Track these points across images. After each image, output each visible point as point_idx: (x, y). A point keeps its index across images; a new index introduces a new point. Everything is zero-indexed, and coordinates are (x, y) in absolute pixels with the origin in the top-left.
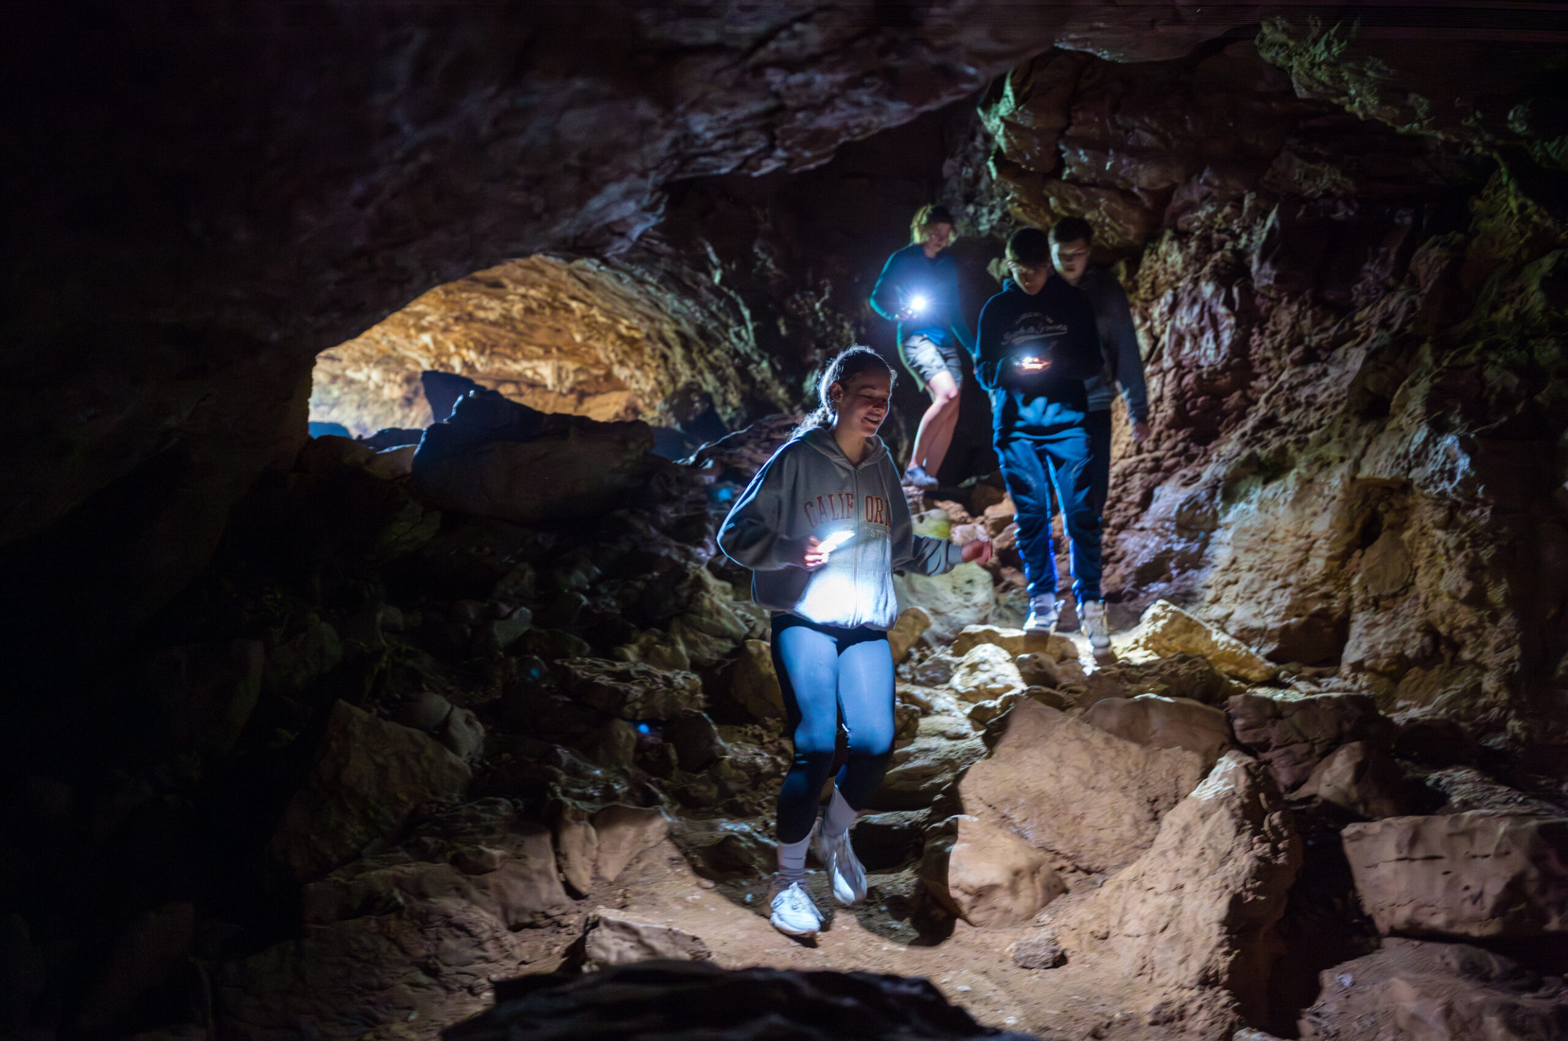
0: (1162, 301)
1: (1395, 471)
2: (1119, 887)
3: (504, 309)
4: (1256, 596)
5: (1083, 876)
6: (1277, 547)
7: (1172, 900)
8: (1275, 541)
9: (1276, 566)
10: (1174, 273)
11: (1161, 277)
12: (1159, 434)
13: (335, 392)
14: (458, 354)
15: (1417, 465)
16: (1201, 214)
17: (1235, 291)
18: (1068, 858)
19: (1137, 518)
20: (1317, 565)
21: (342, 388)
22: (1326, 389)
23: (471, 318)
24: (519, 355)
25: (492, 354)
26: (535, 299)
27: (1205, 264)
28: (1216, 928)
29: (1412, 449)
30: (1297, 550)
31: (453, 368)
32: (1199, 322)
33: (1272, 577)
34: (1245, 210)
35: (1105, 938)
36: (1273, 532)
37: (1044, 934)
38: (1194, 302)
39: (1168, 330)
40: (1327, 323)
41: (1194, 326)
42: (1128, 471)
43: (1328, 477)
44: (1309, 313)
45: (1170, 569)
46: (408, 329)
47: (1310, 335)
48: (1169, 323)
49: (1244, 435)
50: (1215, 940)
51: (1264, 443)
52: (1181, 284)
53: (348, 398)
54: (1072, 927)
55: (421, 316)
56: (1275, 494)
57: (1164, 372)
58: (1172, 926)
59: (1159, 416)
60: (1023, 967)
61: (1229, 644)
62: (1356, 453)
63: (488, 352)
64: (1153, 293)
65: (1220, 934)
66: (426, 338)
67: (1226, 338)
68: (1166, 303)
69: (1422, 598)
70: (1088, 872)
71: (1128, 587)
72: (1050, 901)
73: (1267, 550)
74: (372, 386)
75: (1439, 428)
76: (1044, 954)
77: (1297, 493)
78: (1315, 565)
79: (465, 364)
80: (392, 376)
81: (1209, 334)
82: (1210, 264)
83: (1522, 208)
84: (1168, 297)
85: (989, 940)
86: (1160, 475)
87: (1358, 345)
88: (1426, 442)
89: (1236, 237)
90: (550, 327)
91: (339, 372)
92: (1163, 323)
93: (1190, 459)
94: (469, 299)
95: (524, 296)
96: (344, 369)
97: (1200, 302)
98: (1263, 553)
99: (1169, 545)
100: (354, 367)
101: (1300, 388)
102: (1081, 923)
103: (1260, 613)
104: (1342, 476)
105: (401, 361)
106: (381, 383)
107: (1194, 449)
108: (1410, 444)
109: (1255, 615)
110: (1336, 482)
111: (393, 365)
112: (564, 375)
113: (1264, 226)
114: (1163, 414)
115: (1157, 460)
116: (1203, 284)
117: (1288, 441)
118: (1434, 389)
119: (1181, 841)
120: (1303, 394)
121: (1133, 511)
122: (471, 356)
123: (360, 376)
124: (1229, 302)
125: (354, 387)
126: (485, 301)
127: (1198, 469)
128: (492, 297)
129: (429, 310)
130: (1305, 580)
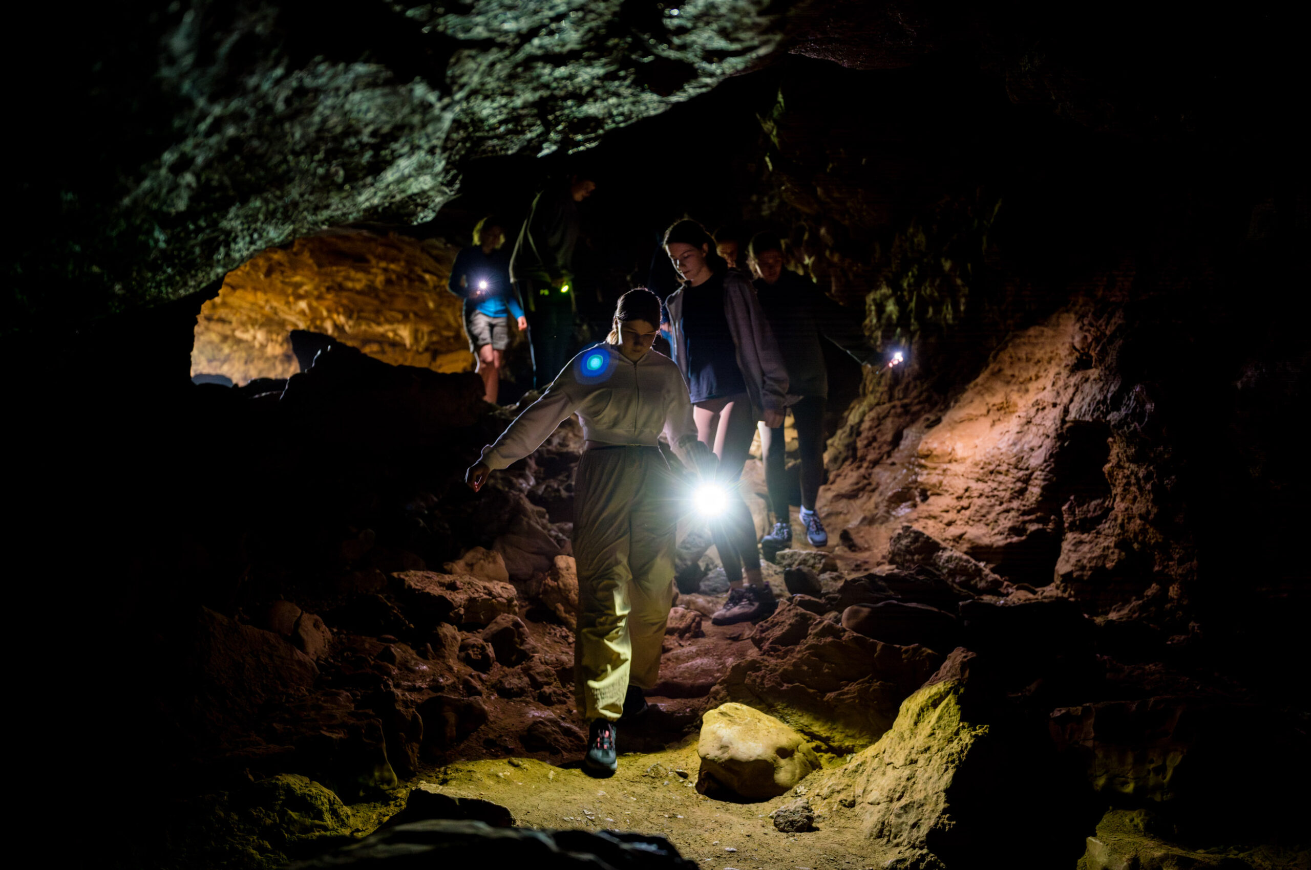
0: (910, 274)
1: (1095, 415)
2: (864, 762)
3: (369, 280)
4: (984, 519)
5: (836, 754)
6: (1002, 478)
7: (907, 772)
8: (999, 473)
9: (1001, 494)
10: (920, 251)
11: (909, 254)
12: (908, 384)
13: (226, 350)
14: (330, 317)
15: (1113, 410)
17: (969, 266)
18: (823, 739)
19: (889, 454)
20: (1034, 493)
21: (231, 347)
23: (341, 288)
24: (382, 319)
25: (359, 318)
26: (394, 271)
28: (942, 797)
29: (1110, 396)
30: (1019, 480)
31: (326, 330)
32: (939, 292)
33: (998, 503)
35: (852, 806)
36: (999, 465)
37: (800, 802)
38: (935, 276)
39: (914, 298)
41: (936, 295)
42: (882, 415)
43: (1043, 418)
45: (915, 497)
46: (288, 296)
48: (915, 293)
49: (976, 385)
52: (926, 260)
53: (237, 355)
54: (824, 796)
55: (298, 286)
56: (1001, 434)
58: (907, 795)
60: (782, 831)
61: (961, 559)
62: (1066, 400)
63: (355, 316)
64: (903, 267)
65: (945, 801)
66: (303, 305)
67: (962, 304)
68: (913, 276)
69: (1119, 521)
70: (839, 751)
71: (881, 511)
72: (806, 775)
73: (994, 481)
74: (257, 345)
75: (1130, 379)
76: (799, 820)
77: (1018, 433)
78: (1032, 493)
79: (336, 326)
80: (274, 337)
81: (949, 303)
84: (915, 270)
85: (754, 809)
86: (908, 419)
87: (1068, 311)
88: (1120, 391)
89: (970, 221)
90: (408, 296)
91: (229, 332)
92: (911, 293)
93: (933, 405)
94: (338, 272)
95: (385, 270)
96: (233, 330)
97: (941, 275)
98: (990, 483)
99: (914, 477)
100: (242, 329)
102: (832, 793)
103: (988, 533)
104: (1055, 418)
105: (282, 324)
106: (265, 342)
107: (936, 397)
108: (1108, 391)
109: (984, 535)
110: (1049, 423)
111: (275, 328)
112: (420, 335)
115: (904, 406)
116: (943, 260)
118: (1127, 346)
119: (916, 724)
121: (886, 448)
122: (341, 319)
123: (247, 336)
124: (964, 275)
125: (242, 345)
126: (353, 273)
127: (939, 414)
128: (357, 270)
129: (305, 280)
130: (1024, 506)
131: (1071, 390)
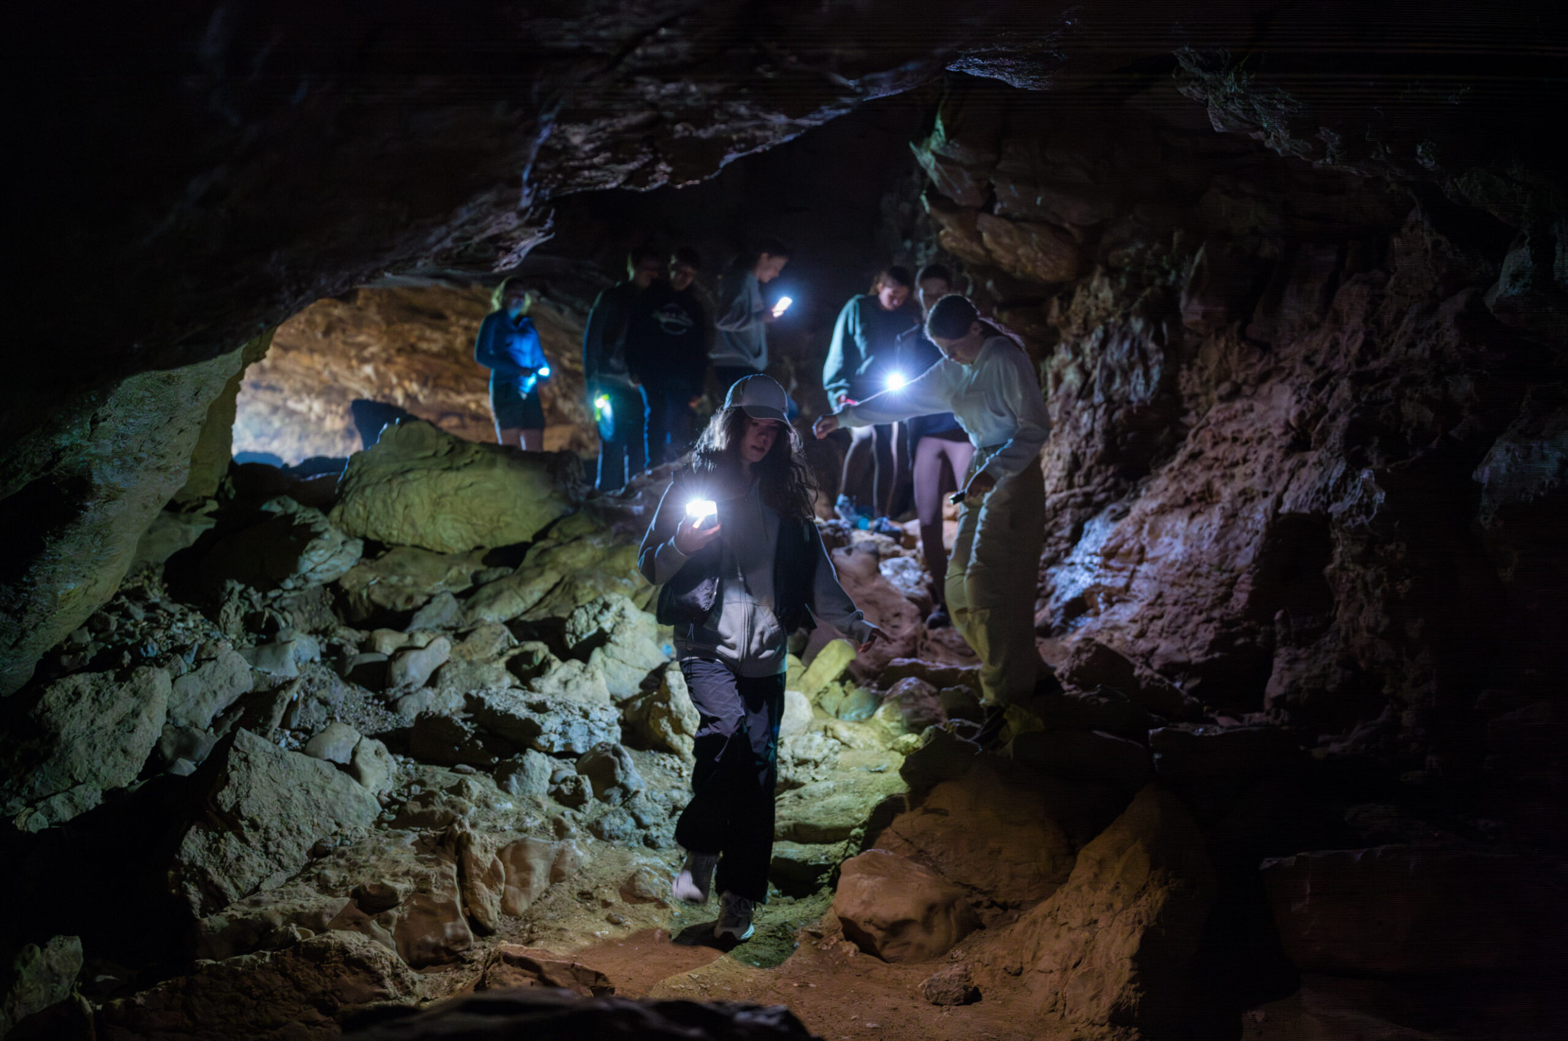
0: (1093, 336)
1: (1314, 506)
2: (1034, 922)
3: (447, 341)
4: (1180, 631)
5: (1001, 911)
6: (1202, 581)
7: (1086, 935)
8: (1198, 575)
9: (1201, 601)
10: (1105, 309)
11: (1093, 313)
12: (1090, 468)
13: (276, 423)
14: (400, 384)
15: (1336, 500)
16: (1131, 250)
17: (1164, 327)
18: (985, 893)
19: (1068, 553)
20: (1240, 598)
21: (282, 420)
22: (1252, 425)
23: (413, 349)
24: (463, 387)
25: (435, 386)
27: (1136, 300)
28: (1128, 964)
29: (1331, 483)
30: (1221, 584)
31: (396, 400)
32: (1129, 358)
33: (1196, 611)
34: (1175, 247)
35: (1018, 974)
36: (1199, 566)
37: (957, 969)
38: (1123, 338)
39: (1099, 366)
40: (1253, 360)
41: (1125, 361)
42: (1058, 506)
43: (1252, 511)
44: (1236, 349)
45: (1097, 604)
46: (349, 359)
47: (1237, 372)
48: (1100, 359)
49: (1171, 470)
50: (1127, 975)
51: (1190, 477)
52: (1112, 320)
53: (289, 429)
54: (986, 962)
55: (363, 346)
56: (1201, 529)
57: (1095, 408)
58: (1085, 961)
59: (1089, 452)
60: (935, 1004)
61: (1152, 679)
62: (1279, 488)
63: (430, 384)
64: (1085, 328)
65: (1132, 970)
66: (368, 370)
67: (1155, 373)
68: (1097, 338)
69: (1343, 633)
70: (1004, 907)
71: (1057, 621)
72: (965, 936)
73: (1192, 585)
74: (313, 417)
75: (1356, 463)
76: (956, 990)
77: (1222, 527)
78: (1238, 600)
79: (408, 396)
80: (334, 408)
81: (1139, 371)
82: (1140, 300)
83: (1436, 244)
84: (1099, 332)
85: (901, 976)
86: (1090, 510)
87: (1282, 381)
88: (1344, 478)
89: (1165, 274)
91: (280, 403)
92: (1094, 358)
93: (1120, 495)
94: (412, 330)
95: (467, 329)
96: (285, 400)
97: (1130, 337)
98: (1188, 587)
99: (1097, 580)
100: (296, 398)
101: (1227, 423)
102: (995, 959)
103: (1185, 647)
104: (1265, 510)
105: (343, 392)
106: (322, 415)
107: (1123, 484)
108: (1329, 478)
109: (1179, 650)
110: (1259, 516)
111: (334, 396)
113: (1192, 262)
114: (1093, 449)
115: (1088, 495)
116: (1133, 319)
117: (1214, 477)
118: (1352, 424)
119: (1096, 875)
120: (1228, 431)
121: (1063, 545)
122: (414, 387)
123: (301, 407)
124: (1158, 338)
125: (296, 418)
126: (428, 333)
127: (1127, 504)
128: (434, 328)
129: (372, 341)
130: (1228, 615)
131: (1285, 477)
